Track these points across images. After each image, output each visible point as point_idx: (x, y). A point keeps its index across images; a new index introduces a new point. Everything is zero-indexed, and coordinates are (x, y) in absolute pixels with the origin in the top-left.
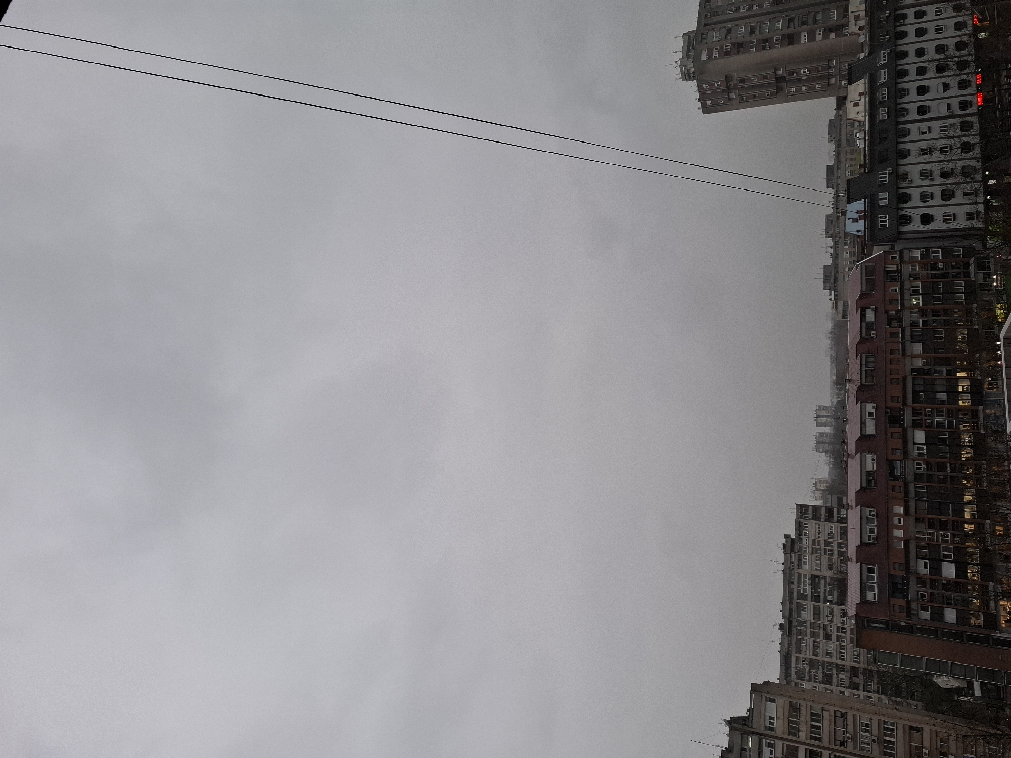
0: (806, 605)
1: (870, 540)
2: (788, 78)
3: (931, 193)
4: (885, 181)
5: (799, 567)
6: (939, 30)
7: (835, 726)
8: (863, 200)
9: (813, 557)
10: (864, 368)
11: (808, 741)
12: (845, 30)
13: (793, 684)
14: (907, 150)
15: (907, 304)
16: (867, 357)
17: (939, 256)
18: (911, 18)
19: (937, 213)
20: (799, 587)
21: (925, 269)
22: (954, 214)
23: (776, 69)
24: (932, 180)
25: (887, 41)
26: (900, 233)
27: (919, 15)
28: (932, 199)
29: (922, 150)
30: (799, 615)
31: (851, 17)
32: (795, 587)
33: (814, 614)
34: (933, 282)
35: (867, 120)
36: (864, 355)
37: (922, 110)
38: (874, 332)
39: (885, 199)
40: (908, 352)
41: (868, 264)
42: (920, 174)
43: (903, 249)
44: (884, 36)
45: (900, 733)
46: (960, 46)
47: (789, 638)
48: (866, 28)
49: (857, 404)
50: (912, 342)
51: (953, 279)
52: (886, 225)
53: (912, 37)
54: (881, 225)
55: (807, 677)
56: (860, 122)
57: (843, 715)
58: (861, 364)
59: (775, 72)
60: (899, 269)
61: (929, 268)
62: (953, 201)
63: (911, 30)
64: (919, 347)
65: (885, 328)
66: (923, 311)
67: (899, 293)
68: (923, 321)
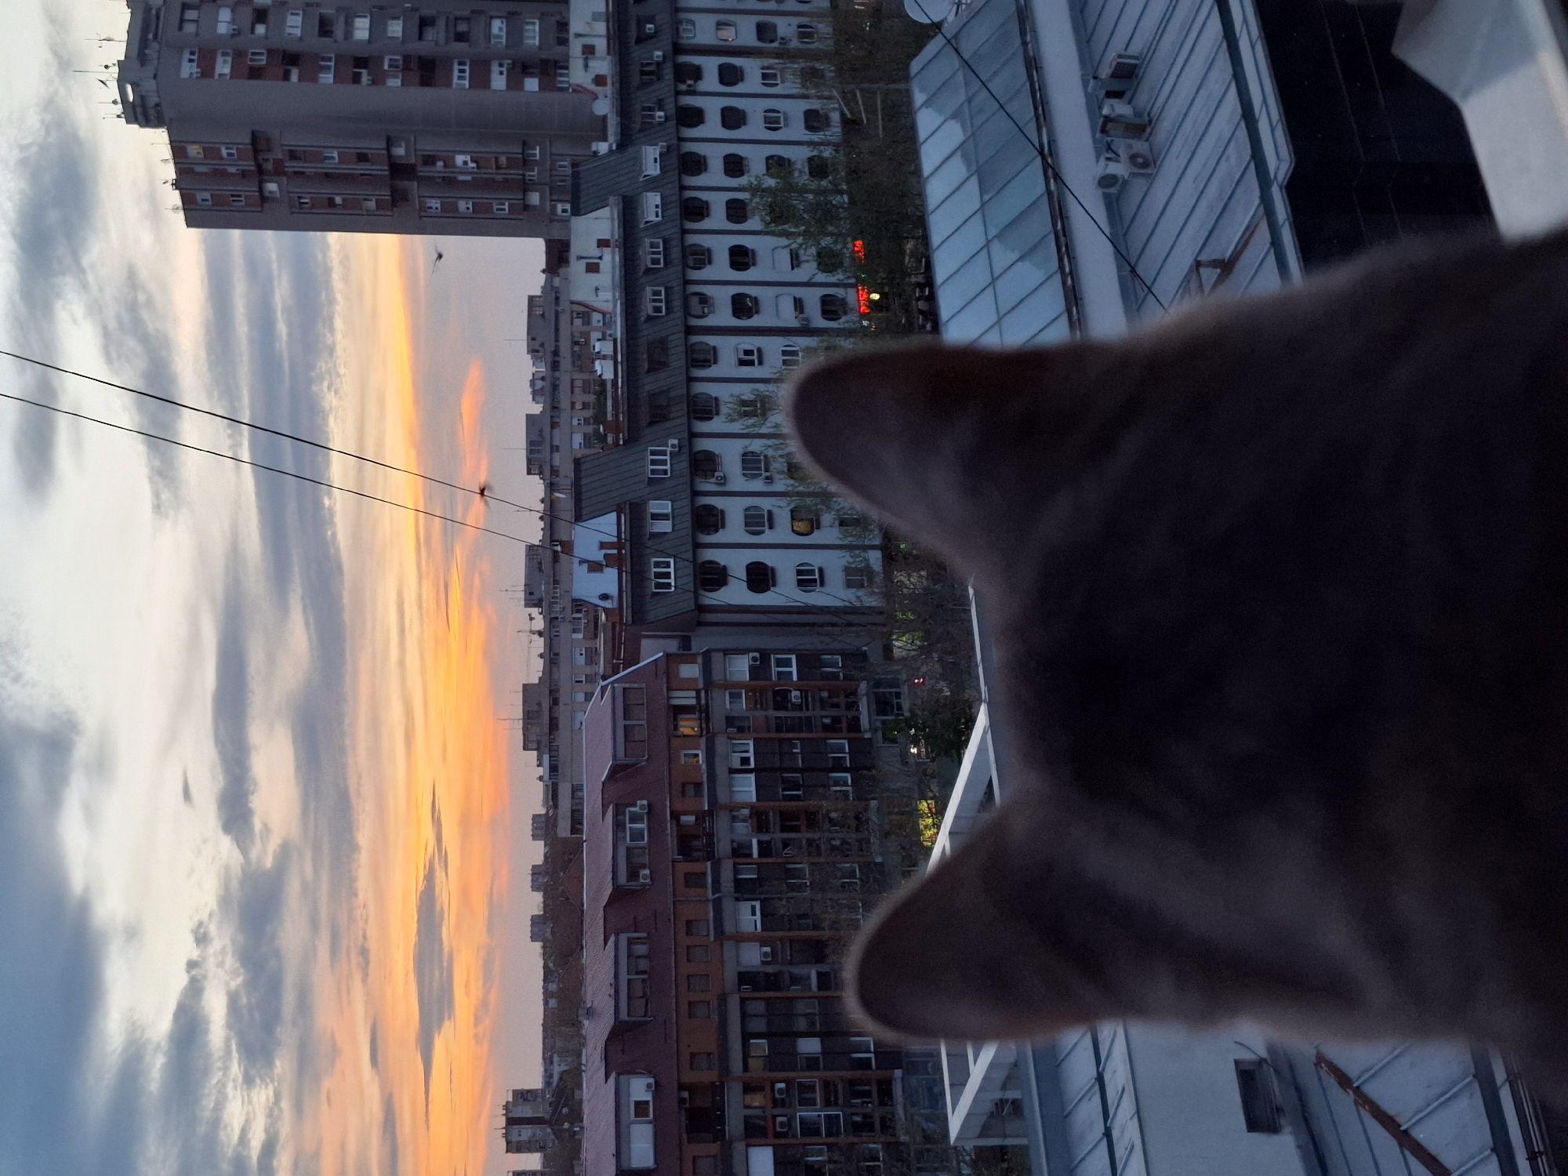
2: (423, 171)
3: (770, 513)
4: (665, 472)
6: (772, 122)
8: (613, 516)
10: (624, 977)
12: (561, 75)
14: (711, 397)
15: (722, 796)
16: (630, 942)
17: (791, 672)
18: (710, 81)
19: (784, 564)
21: (762, 705)
22: (821, 570)
23: (390, 142)
24: (769, 480)
25: (660, 124)
26: (702, 609)
27: (730, 76)
28: (771, 527)
29: (744, 403)
31: (576, 48)
34: (781, 741)
35: (618, 311)
36: (623, 937)
37: (742, 306)
38: (647, 872)
39: (664, 517)
40: (729, 928)
41: (627, 685)
42: (744, 461)
43: (708, 651)
44: (650, 109)
46: (818, 168)
48: (609, 82)
49: (607, 1077)
50: (737, 899)
51: (823, 735)
52: (668, 585)
53: (712, 127)
54: (658, 586)
56: (604, 314)
58: (616, 963)
59: (388, 149)
60: (703, 702)
61: (771, 703)
62: (816, 538)
63: (712, 107)
64: (754, 914)
65: (673, 862)
66: (759, 817)
67: (704, 766)
68: (760, 843)
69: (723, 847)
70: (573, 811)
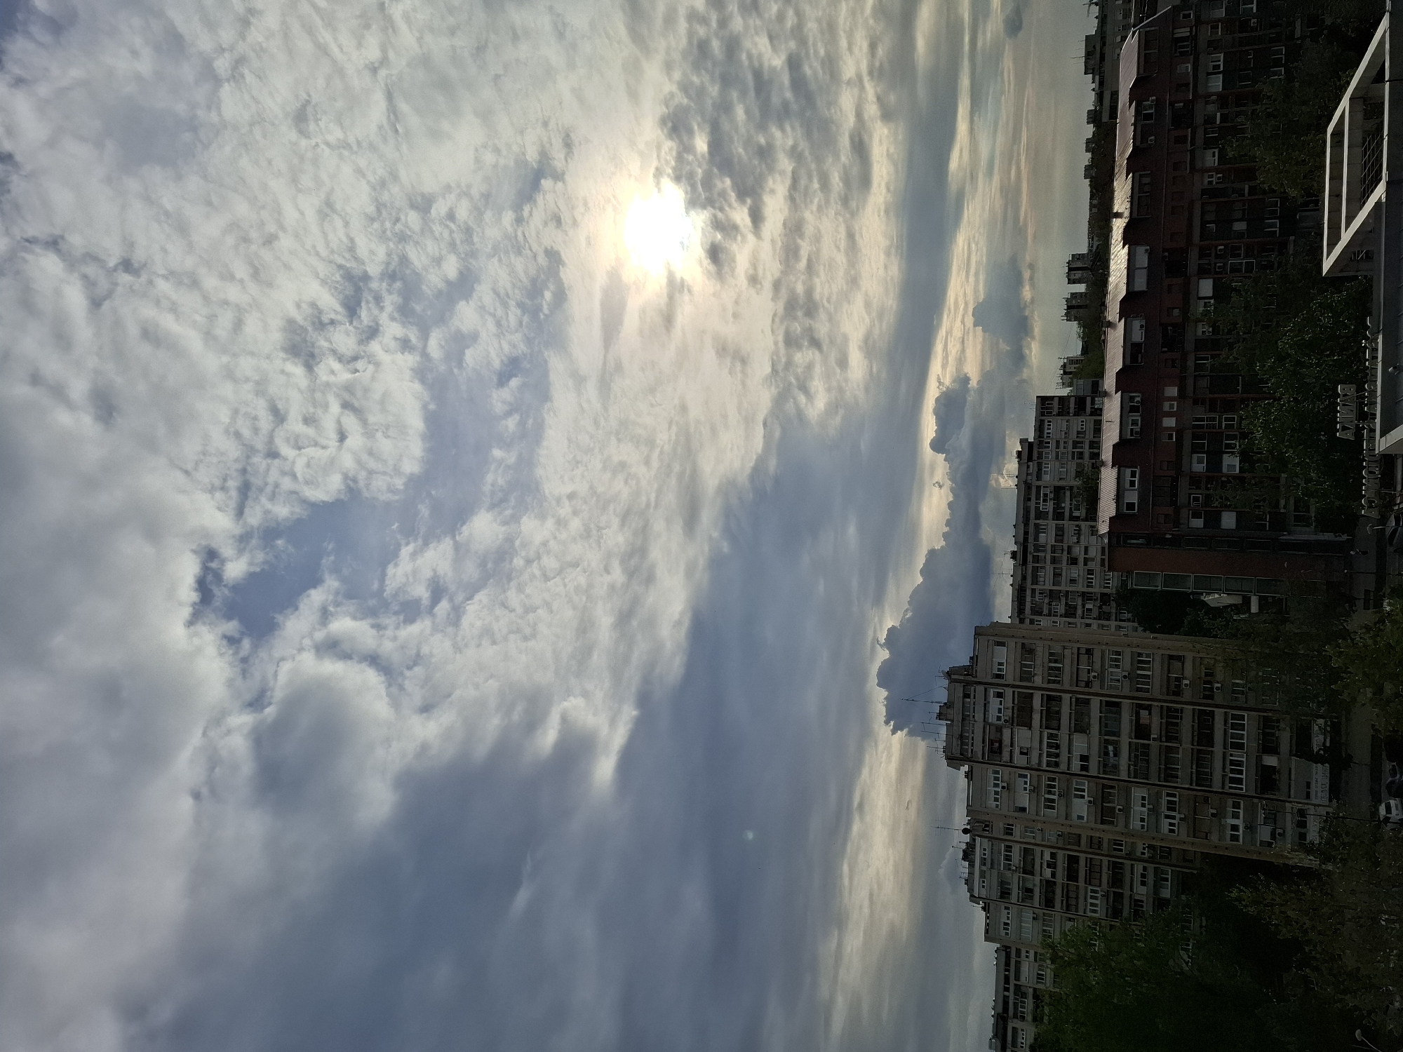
0: (1047, 525)
1: (1132, 435)
5: (1039, 478)
7: (1078, 665)
9: (1057, 463)
10: (1136, 195)
11: (1045, 686)
13: (1027, 621)
15: (1201, 91)
16: (1141, 176)
17: (1252, 8)
20: (1036, 503)
21: (1231, 32)
30: (1036, 538)
32: (1032, 504)
33: (1056, 535)
34: (1241, 52)
36: (1137, 174)
38: (1153, 138)
40: (1198, 165)
41: (1148, 29)
45: (1157, 666)
47: (1024, 567)
49: (1123, 247)
50: (1205, 149)
51: (1269, 45)
55: (1046, 611)
57: (1089, 652)
58: (1133, 187)
60: (1194, 34)
61: (1238, 29)
64: (1214, 156)
65: (1169, 130)
66: (1222, 100)
67: (1191, 73)
68: (1221, 115)
69: (1199, 120)
70: (1111, 106)
